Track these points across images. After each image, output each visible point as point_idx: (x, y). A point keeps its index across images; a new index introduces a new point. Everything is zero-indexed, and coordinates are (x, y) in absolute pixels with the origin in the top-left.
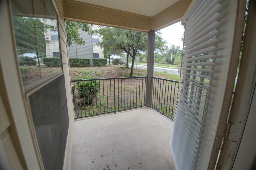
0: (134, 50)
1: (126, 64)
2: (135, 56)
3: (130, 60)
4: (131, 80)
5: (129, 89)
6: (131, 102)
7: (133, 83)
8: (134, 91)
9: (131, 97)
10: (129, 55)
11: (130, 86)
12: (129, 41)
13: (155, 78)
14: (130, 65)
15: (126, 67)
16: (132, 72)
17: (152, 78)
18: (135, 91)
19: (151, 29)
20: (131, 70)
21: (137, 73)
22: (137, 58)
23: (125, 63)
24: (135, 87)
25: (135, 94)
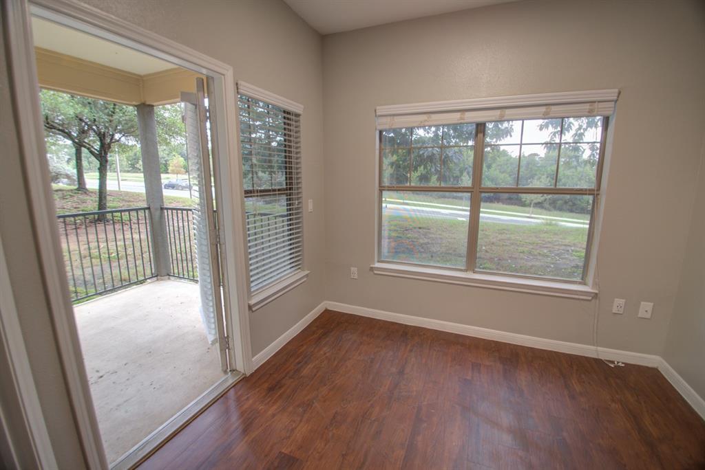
0: (102, 137)
1: (75, 177)
2: (106, 153)
3: (89, 163)
4: (103, 227)
5: (103, 250)
6: (114, 278)
7: (111, 236)
8: (118, 254)
9: (113, 268)
10: (84, 150)
11: (102, 245)
12: (79, 109)
13: (167, 209)
14: (92, 182)
15: (78, 189)
16: (105, 204)
17: (162, 209)
18: (122, 253)
19: (143, 101)
20: (97, 199)
21: (121, 205)
22: (114, 157)
23: (68, 176)
24: (120, 243)
25: (123, 262)
